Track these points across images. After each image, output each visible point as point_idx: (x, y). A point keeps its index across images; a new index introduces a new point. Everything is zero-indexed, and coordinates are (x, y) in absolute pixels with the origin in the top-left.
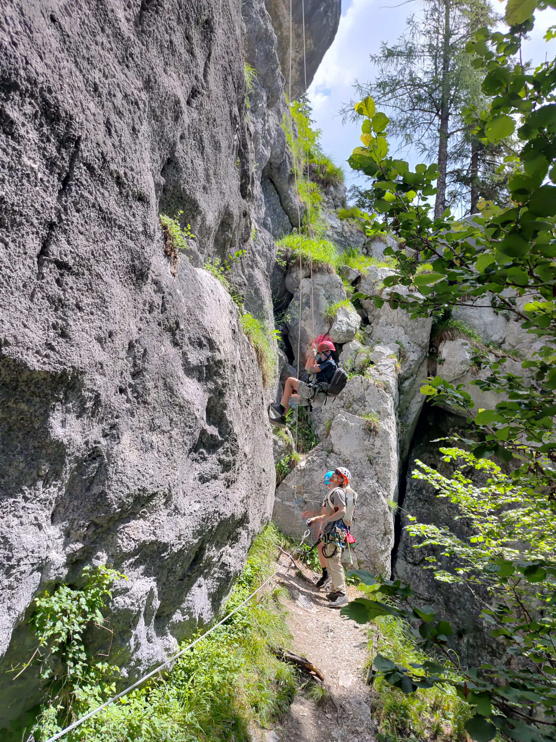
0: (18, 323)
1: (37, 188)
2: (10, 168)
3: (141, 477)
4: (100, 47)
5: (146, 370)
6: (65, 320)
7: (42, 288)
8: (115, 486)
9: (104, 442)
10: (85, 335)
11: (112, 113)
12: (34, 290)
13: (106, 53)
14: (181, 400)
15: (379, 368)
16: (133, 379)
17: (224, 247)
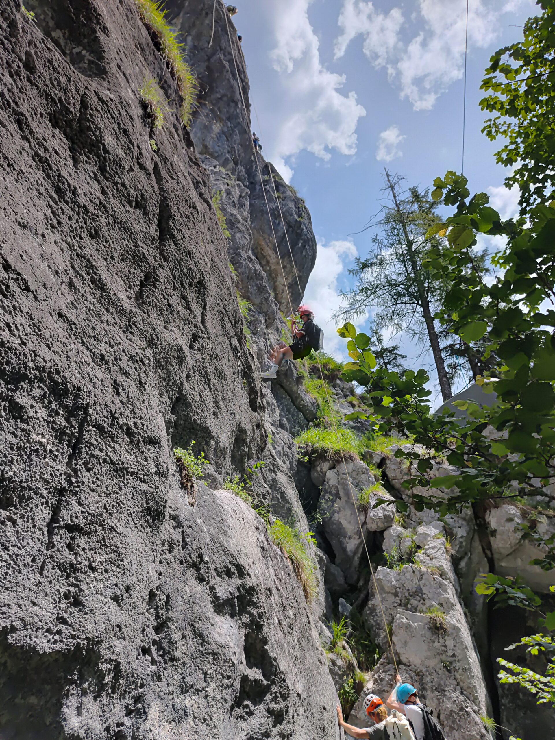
0: (26, 603)
1: (47, 460)
2: (19, 448)
4: (105, 324)
5: (169, 619)
6: (77, 586)
7: (52, 557)
9: (128, 722)
10: (99, 597)
11: (119, 374)
12: (44, 562)
13: (111, 327)
14: (214, 646)
15: (428, 552)
16: (157, 634)
17: (242, 462)
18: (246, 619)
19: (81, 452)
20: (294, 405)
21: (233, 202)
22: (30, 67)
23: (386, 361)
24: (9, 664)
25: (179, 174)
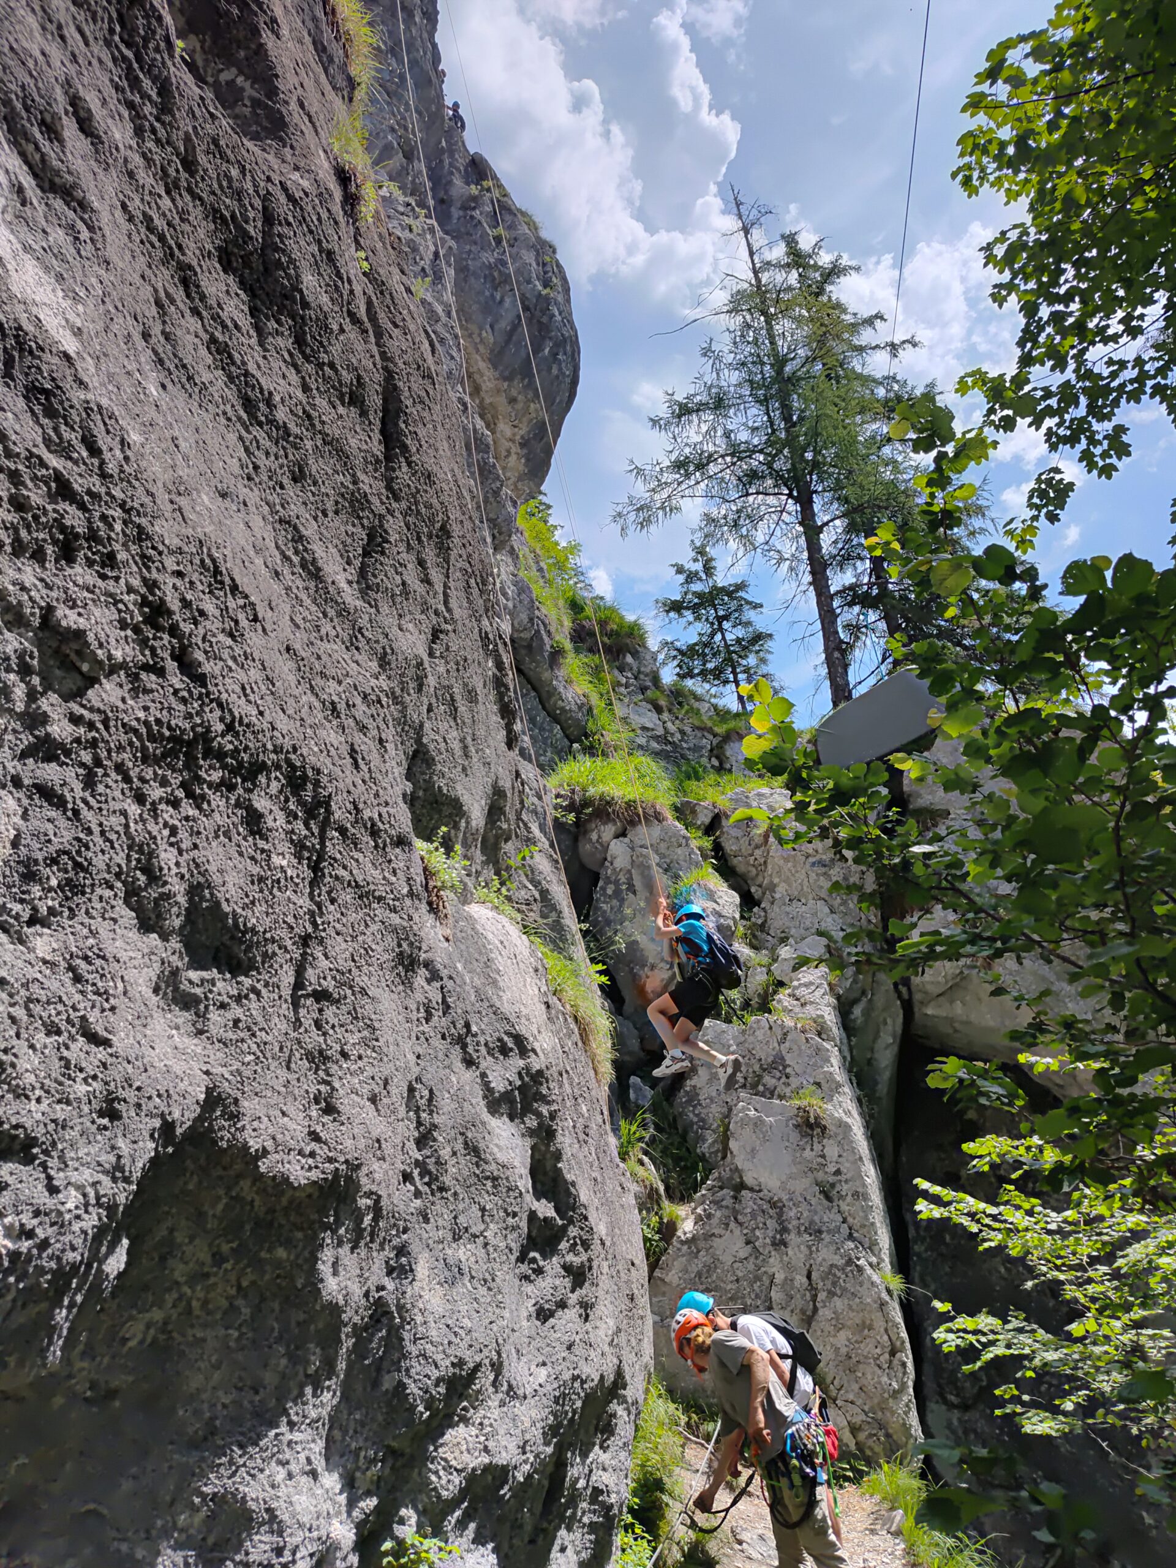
0: (276, 1113)
1: (289, 893)
2: (260, 881)
3: (453, 1339)
5: (435, 1126)
6: (328, 1083)
7: (299, 1042)
8: (417, 1368)
9: (390, 1285)
10: (355, 1097)
11: (356, 734)
12: (291, 1050)
14: (493, 1166)
15: (797, 992)
16: (419, 1150)
17: (496, 848)
18: (532, 1122)
19: (324, 875)
20: (544, 708)
21: (423, 269)
22: (189, 164)
23: (721, 613)
24: (256, 1204)
25: (405, 312)
